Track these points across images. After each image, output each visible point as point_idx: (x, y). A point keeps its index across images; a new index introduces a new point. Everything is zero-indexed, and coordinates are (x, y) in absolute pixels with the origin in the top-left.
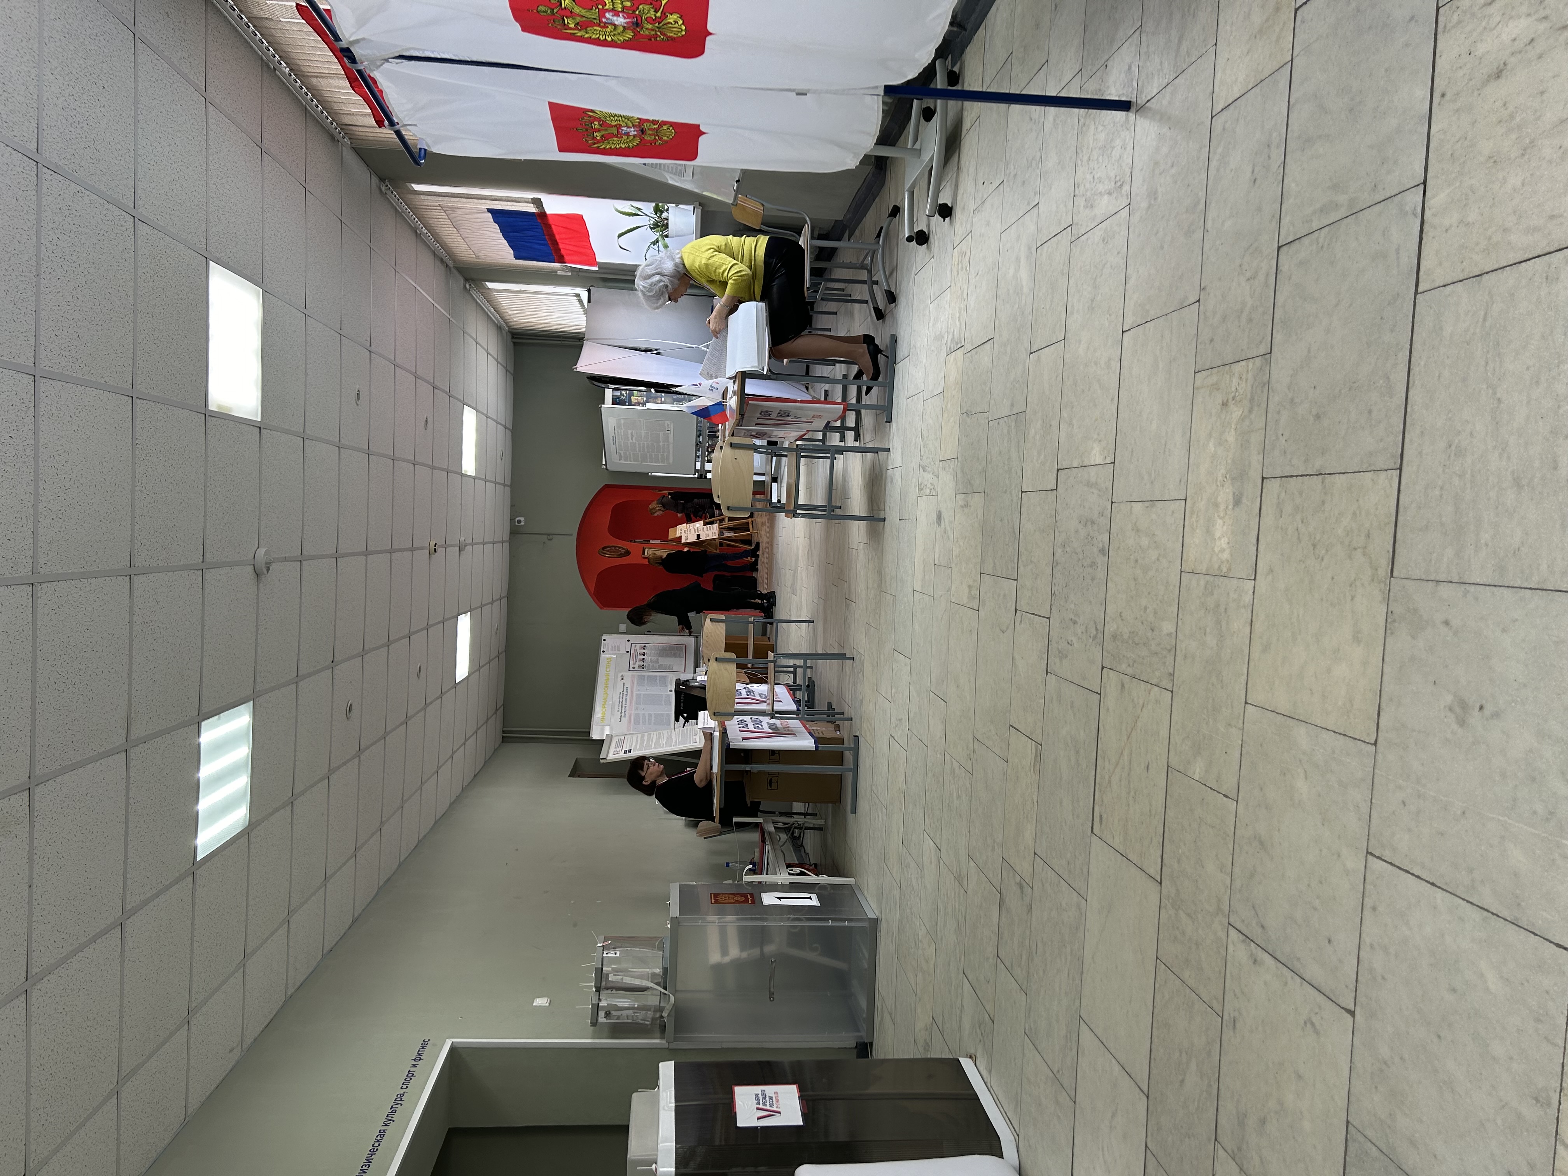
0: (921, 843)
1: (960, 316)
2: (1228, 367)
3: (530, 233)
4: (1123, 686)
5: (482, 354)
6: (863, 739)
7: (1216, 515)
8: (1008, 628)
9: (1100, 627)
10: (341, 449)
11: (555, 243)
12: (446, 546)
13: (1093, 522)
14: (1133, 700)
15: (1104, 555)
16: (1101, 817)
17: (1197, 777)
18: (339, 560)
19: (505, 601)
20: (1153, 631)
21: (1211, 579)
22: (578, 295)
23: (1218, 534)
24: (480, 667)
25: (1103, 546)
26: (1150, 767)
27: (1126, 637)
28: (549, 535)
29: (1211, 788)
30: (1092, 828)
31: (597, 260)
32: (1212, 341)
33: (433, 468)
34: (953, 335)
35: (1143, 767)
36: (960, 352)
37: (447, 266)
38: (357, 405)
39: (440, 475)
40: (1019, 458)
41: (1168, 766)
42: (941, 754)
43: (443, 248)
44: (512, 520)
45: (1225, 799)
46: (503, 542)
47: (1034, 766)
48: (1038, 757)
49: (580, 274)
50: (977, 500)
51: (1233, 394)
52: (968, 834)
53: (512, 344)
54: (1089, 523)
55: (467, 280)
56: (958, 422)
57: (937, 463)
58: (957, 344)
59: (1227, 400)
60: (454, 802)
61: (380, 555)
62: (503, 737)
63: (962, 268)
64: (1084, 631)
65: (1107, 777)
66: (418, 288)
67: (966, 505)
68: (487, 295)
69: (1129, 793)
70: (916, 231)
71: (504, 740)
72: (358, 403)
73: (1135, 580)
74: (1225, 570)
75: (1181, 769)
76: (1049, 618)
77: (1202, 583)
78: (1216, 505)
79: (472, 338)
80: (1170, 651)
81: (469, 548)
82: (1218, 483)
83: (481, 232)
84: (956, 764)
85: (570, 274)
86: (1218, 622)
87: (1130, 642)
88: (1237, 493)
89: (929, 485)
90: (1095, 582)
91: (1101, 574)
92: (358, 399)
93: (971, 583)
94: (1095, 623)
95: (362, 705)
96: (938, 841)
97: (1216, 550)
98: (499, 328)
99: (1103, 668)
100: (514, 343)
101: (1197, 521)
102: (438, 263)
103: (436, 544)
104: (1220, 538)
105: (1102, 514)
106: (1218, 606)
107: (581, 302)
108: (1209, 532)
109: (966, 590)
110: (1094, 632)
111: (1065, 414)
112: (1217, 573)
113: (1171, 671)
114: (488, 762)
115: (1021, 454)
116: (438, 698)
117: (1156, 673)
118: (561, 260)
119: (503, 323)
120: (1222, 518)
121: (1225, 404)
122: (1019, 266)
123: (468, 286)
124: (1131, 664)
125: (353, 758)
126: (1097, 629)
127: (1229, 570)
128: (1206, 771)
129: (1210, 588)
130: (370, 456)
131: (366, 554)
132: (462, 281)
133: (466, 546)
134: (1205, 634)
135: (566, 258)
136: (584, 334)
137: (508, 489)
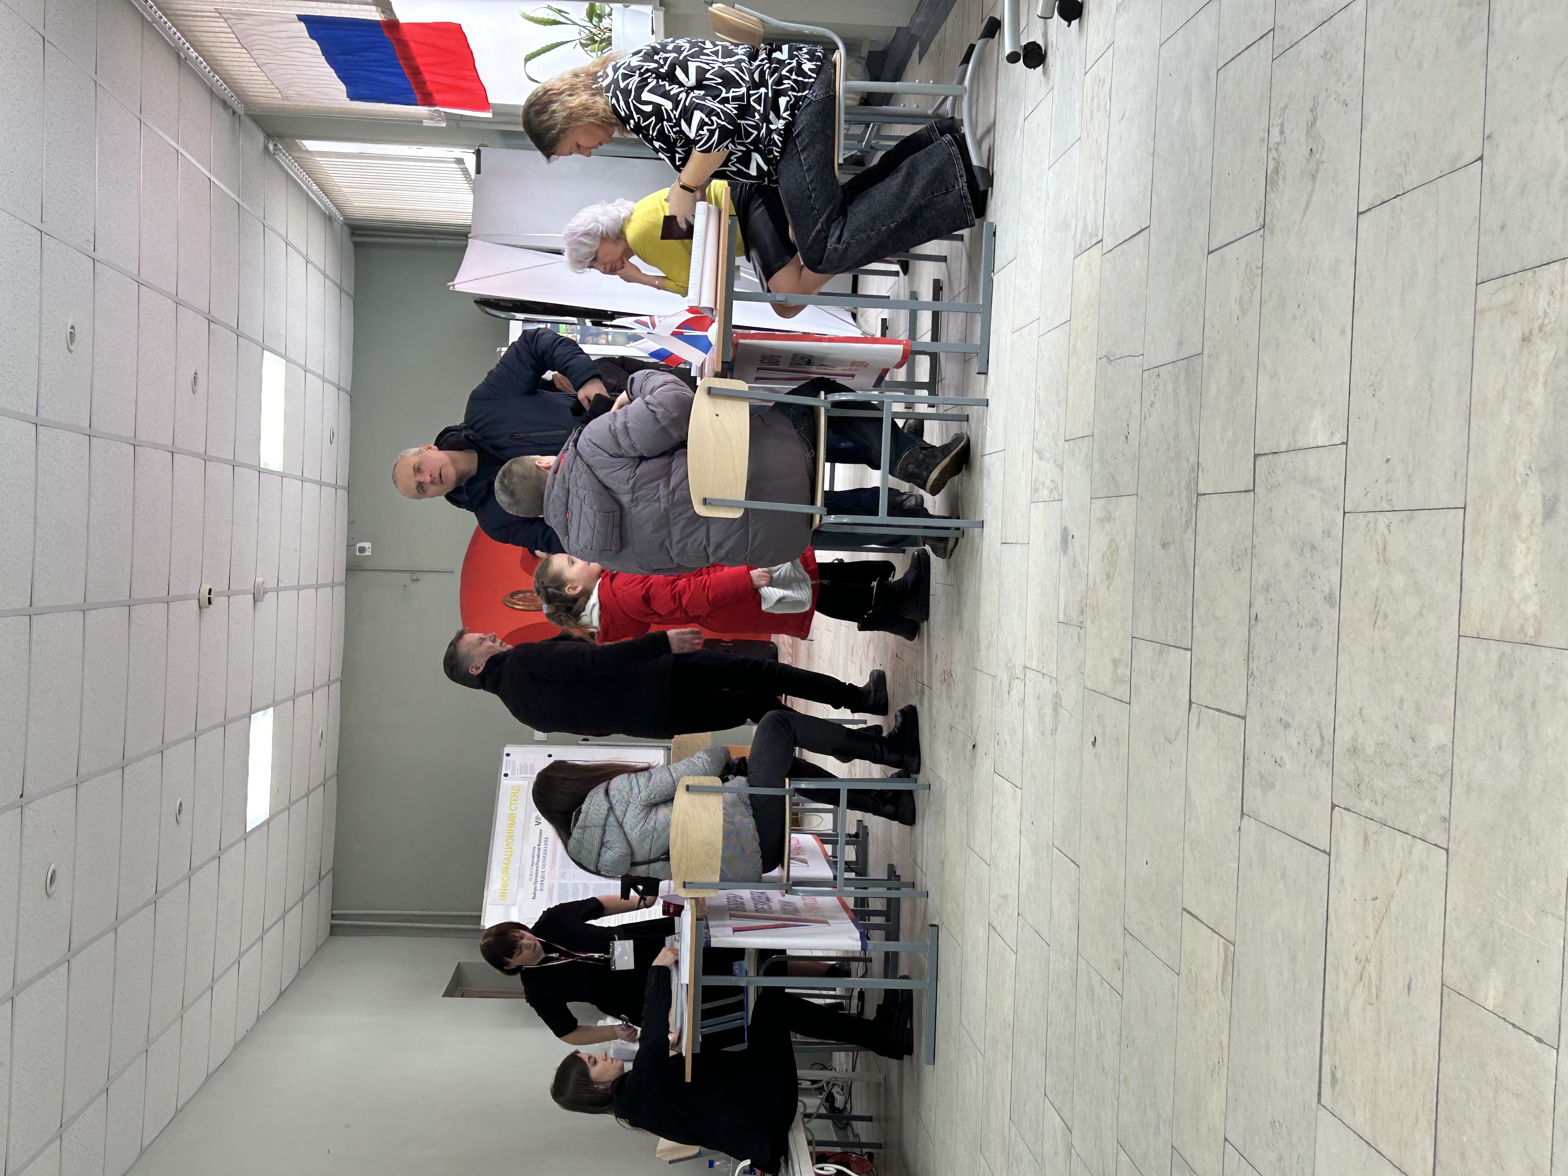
0: (1040, 1117)
1: (1095, 190)
2: (1530, 274)
3: (374, 56)
4: (1366, 839)
5: (297, 262)
6: (944, 929)
7: (1515, 534)
8: (1177, 734)
9: (1328, 734)
10: (40, 428)
11: (416, 72)
12: (229, 593)
13: (1313, 548)
14: (1383, 865)
15: (1332, 606)
16: (1333, 1075)
17: (1490, 1005)
18: (34, 618)
19: (336, 688)
20: (1414, 740)
21: (1507, 648)
22: (460, 161)
23: (1518, 569)
24: (291, 803)
25: (1331, 589)
26: (1413, 985)
27: (1370, 750)
28: (413, 572)
29: (1514, 1025)
30: (1319, 1094)
31: (490, 101)
32: (1503, 227)
33: (206, 459)
34: (1085, 223)
35: (1401, 985)
36: (1096, 252)
37: (234, 112)
38: (70, 351)
39: (220, 473)
40: (1193, 434)
41: (1443, 984)
42: (1071, 958)
43: (226, 83)
44: (350, 546)
45: (1536, 1044)
46: (333, 585)
47: (1223, 982)
48: (1230, 963)
49: (462, 124)
50: (1125, 508)
51: (1540, 321)
52: (1116, 1103)
53: (352, 246)
54: (1307, 551)
55: (269, 136)
56: (1093, 372)
57: (1059, 444)
58: (1091, 237)
59: (1531, 332)
60: (241, 1041)
61: (111, 610)
62: (332, 926)
63: (1099, 107)
64: (1302, 742)
65: (1342, 1002)
66: (181, 150)
67: (1108, 518)
68: (303, 160)
69: (1378, 1032)
70: (1024, 43)
71: (334, 930)
72: (72, 347)
73: (1384, 651)
74: (1531, 632)
75: (1464, 988)
76: (1244, 718)
77: (1494, 656)
78: (1516, 517)
79: (277, 233)
80: (1442, 777)
81: (270, 597)
82: (1518, 479)
83: (290, 54)
84: (1096, 979)
85: (444, 125)
86: (1521, 726)
87: (1378, 762)
88: (1549, 496)
89: (1048, 483)
90: (1318, 653)
91: (1327, 640)
92: (72, 341)
93: (1116, 654)
94: (1319, 727)
95: (74, 872)
96: (1067, 1115)
97: (1517, 596)
98: (329, 219)
99: (1333, 806)
100: (356, 245)
101: (1484, 546)
102: (219, 108)
103: (210, 590)
104: (1521, 576)
105: (1327, 534)
106: (1520, 697)
107: (465, 171)
108: (1503, 565)
109: (1110, 666)
110: (1317, 743)
111: (1265, 357)
112: (1518, 638)
113: (1445, 812)
114: (303, 971)
115: (1196, 427)
116: (213, 858)
117: (1421, 817)
118: (427, 100)
119: (334, 209)
120: (1525, 541)
121: (1526, 339)
122: (1190, 104)
123: (271, 147)
124: (1380, 801)
125: (58, 964)
126: (1322, 738)
127: (1538, 633)
128: (1506, 994)
129: (1507, 666)
130: (94, 440)
131: (84, 609)
132: (261, 138)
133: (265, 593)
134: (1500, 748)
135: (437, 97)
136: (469, 226)
137: (343, 494)
